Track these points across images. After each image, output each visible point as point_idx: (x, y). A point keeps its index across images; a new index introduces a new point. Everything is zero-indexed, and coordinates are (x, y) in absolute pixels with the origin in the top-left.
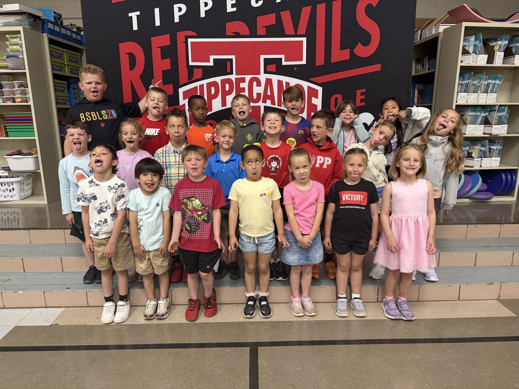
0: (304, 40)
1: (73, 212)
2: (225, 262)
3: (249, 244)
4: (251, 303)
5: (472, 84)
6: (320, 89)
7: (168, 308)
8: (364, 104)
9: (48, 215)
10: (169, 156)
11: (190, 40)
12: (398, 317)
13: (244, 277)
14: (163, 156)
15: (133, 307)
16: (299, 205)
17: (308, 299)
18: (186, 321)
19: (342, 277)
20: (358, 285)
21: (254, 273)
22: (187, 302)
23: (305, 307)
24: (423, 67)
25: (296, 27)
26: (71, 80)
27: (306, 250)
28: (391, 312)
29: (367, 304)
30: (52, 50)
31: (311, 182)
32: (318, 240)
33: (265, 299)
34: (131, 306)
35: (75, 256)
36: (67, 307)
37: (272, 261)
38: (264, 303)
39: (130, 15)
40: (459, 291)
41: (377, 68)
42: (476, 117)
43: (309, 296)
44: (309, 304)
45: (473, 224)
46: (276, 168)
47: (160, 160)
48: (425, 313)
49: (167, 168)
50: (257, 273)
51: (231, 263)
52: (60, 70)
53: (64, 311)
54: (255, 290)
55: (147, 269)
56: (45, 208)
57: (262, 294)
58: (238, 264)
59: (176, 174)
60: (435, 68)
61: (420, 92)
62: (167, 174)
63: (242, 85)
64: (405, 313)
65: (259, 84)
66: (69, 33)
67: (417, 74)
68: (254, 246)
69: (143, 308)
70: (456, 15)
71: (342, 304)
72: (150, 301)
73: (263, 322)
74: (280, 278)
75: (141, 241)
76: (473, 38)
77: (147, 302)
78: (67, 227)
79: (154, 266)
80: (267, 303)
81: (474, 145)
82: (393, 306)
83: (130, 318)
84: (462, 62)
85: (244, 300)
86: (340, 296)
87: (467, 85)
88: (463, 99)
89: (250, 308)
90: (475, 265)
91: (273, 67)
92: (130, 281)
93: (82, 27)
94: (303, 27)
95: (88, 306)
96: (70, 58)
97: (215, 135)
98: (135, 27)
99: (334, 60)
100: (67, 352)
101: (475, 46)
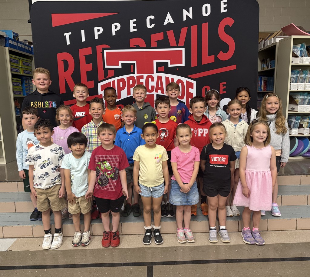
0: (183, 49)
1: (24, 170)
2: (130, 204)
3: (146, 191)
4: (148, 234)
5: (301, 77)
6: (195, 83)
7: (89, 238)
8: (225, 92)
9: (6, 172)
10: (91, 130)
11: (105, 51)
12: (253, 243)
13: (143, 215)
14: (87, 130)
15: (65, 238)
16: (182, 163)
17: (189, 230)
18: (102, 247)
19: (212, 214)
20: (224, 220)
21: (150, 212)
22: (102, 233)
23: (187, 236)
24: (267, 65)
25: (177, 41)
26: (24, 78)
27: (186, 194)
28: (248, 239)
29: (231, 233)
30: (11, 58)
31: (191, 147)
32: (194, 188)
33: (158, 231)
34: (63, 236)
35: (25, 201)
36: (18, 238)
37: (163, 203)
38: (157, 234)
39: (65, 34)
40: (296, 223)
41: (234, 67)
42: (305, 100)
43: (190, 228)
44: (189, 234)
45: (305, 175)
46: (164, 137)
47: (85, 133)
48: (272, 239)
49: (89, 138)
50: (152, 212)
51: (134, 204)
52: (17, 71)
53: (16, 241)
54: (151, 224)
55: (76, 210)
56: (4, 167)
57: (156, 227)
58: (139, 206)
59: (95, 142)
60: (275, 66)
61: (265, 83)
62: (89, 142)
63: (141, 81)
64: (258, 239)
65: (153, 80)
66: (23, 46)
67: (263, 70)
68: (149, 193)
69: (72, 237)
70: (287, 31)
71: (213, 234)
72: (77, 233)
73: (157, 247)
74: (169, 216)
75: (73, 190)
76: (299, 46)
77: (75, 233)
78: (19, 180)
79: (81, 208)
80: (160, 234)
81: (304, 119)
82: (249, 234)
83: (63, 245)
84: (292, 62)
85: (144, 232)
86: (211, 228)
87: (297, 78)
88: (294, 87)
89: (148, 237)
90: (307, 204)
91: (162, 69)
92: (63, 218)
93: (32, 42)
94: (182, 41)
95: (33, 237)
96: (24, 63)
97: (122, 115)
98: (68, 43)
99: (204, 62)
100: (18, 270)
101: (301, 51)
